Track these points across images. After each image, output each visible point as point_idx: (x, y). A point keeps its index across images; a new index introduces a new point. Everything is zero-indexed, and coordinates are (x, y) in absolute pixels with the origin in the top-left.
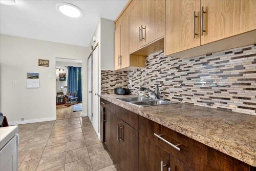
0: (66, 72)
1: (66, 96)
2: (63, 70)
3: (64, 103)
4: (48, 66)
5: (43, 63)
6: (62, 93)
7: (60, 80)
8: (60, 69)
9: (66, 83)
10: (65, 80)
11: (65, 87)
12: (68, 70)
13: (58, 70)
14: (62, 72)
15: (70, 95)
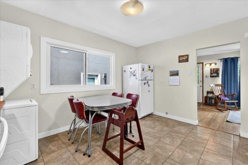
0: (220, 66)
1: (218, 97)
2: (216, 64)
3: (215, 105)
4: (188, 61)
5: (184, 59)
6: (212, 93)
7: (211, 77)
8: (211, 64)
9: (219, 80)
10: (218, 76)
11: (217, 85)
12: (222, 63)
13: (208, 65)
14: (213, 66)
15: (225, 96)
